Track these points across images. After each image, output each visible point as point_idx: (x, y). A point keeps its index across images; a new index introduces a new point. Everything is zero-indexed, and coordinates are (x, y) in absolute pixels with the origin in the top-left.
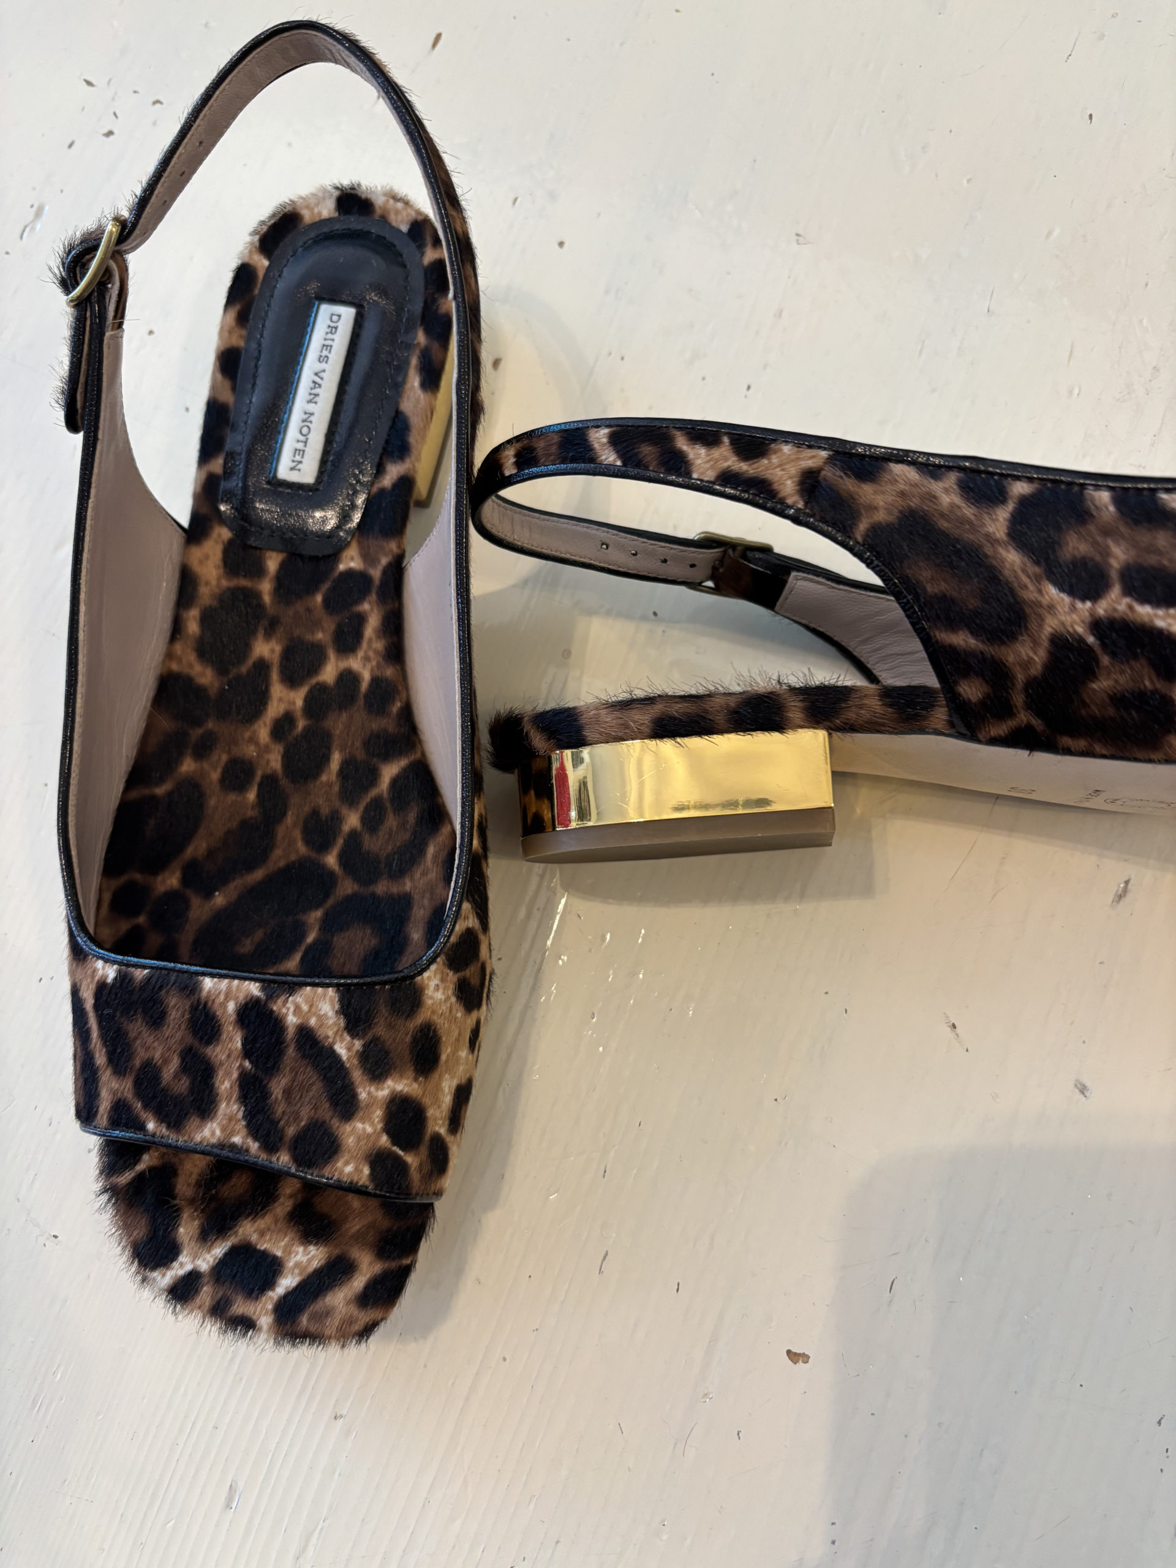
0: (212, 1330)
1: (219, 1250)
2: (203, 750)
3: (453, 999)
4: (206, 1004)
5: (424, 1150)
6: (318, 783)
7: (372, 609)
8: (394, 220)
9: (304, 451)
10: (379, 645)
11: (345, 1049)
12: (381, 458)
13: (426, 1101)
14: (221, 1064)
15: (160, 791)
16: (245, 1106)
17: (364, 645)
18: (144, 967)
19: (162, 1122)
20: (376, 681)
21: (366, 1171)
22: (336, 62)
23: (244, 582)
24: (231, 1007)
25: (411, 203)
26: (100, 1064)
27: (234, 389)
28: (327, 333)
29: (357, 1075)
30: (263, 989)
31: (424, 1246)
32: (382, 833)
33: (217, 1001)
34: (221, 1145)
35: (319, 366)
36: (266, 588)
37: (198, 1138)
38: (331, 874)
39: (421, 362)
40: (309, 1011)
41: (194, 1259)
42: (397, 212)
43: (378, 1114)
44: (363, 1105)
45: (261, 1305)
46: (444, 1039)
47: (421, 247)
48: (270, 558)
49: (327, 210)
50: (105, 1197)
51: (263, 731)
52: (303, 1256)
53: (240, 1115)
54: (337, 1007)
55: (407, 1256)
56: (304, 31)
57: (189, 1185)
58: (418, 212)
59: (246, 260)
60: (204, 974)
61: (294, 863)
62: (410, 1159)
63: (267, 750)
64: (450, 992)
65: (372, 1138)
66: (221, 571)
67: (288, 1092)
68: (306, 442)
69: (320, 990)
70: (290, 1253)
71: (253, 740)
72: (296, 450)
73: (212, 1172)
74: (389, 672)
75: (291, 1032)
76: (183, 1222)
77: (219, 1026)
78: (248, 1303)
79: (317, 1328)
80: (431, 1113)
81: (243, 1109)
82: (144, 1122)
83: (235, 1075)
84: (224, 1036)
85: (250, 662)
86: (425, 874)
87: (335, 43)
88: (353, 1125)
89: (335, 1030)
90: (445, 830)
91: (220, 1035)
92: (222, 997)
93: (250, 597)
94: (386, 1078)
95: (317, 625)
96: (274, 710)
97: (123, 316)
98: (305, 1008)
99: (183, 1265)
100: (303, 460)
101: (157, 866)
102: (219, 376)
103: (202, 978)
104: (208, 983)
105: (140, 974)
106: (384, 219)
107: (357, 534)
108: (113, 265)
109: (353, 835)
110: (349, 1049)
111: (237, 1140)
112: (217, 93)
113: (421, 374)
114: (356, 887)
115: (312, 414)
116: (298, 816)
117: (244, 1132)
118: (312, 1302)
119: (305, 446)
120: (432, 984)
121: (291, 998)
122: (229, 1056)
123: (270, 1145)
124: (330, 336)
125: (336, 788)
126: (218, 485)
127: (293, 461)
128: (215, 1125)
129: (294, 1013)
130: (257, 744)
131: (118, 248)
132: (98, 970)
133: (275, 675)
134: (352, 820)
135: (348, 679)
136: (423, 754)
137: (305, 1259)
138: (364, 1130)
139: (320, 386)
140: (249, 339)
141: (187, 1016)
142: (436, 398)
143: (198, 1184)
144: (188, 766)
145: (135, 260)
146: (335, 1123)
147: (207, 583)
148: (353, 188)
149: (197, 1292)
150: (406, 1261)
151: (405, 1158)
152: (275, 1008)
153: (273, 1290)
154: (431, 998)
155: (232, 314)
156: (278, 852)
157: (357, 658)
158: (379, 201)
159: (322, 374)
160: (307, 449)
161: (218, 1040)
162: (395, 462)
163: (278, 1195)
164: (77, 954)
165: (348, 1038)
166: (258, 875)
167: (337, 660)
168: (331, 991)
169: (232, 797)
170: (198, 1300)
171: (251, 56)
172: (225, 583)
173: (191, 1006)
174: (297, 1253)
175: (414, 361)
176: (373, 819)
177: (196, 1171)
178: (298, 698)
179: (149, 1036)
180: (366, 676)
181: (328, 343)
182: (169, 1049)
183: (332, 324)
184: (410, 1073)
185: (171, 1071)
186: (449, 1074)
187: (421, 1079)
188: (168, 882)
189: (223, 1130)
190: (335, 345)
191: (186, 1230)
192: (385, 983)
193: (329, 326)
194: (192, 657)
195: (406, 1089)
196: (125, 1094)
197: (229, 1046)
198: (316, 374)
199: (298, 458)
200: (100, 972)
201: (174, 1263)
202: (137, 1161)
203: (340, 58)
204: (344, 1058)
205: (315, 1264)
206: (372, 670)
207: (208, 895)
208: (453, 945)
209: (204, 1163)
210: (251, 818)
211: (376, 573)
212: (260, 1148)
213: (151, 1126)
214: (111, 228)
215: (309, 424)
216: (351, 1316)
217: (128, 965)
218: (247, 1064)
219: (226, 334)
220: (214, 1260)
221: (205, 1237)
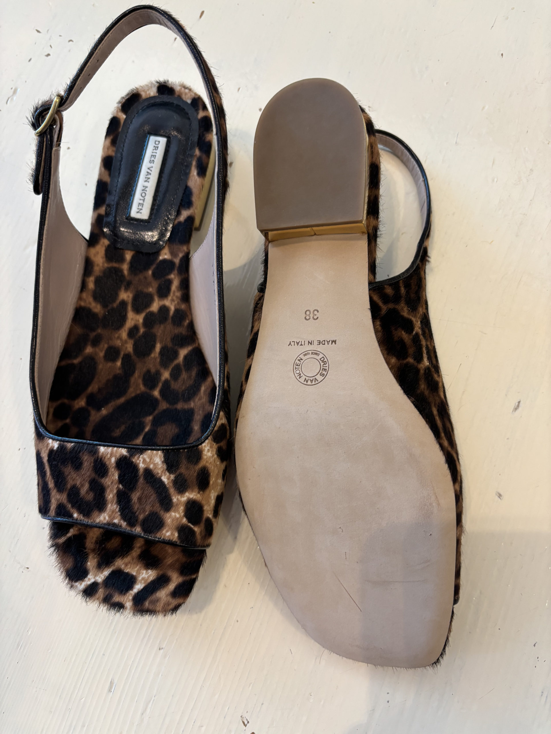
0: (103, 609)
1: (106, 573)
2: (96, 342)
3: (216, 456)
4: (101, 459)
5: (202, 525)
6: (149, 358)
7: (175, 278)
8: (184, 97)
9: (143, 204)
10: (179, 294)
11: (166, 479)
12: (179, 208)
13: (204, 502)
14: (109, 486)
15: (76, 361)
16: (120, 506)
17: (172, 294)
18: (72, 442)
19: (81, 513)
20: (177, 311)
21: (176, 535)
22: (161, 24)
23: (115, 265)
24: (113, 460)
25: (192, 90)
26: (51, 487)
27: (110, 175)
28: (153, 150)
29: (172, 491)
30: (128, 452)
31: (202, 570)
32: (180, 381)
33: (106, 458)
34: (109, 524)
35: (150, 165)
36: (125, 267)
37: (98, 521)
38: (156, 400)
39: (197, 164)
40: (150, 461)
41: (95, 577)
42: (186, 94)
43: (182, 508)
44: (175, 504)
45: (126, 597)
46: (211, 474)
47: (197, 110)
48: (127, 253)
49: (153, 92)
50: (52, 549)
51: (124, 334)
52: (146, 575)
53: (118, 510)
54: (163, 459)
55: (194, 574)
56: (146, 10)
57: (92, 543)
58: (196, 94)
59: (115, 115)
60: (100, 445)
61: (139, 395)
62: (196, 529)
63: (126, 342)
64: (214, 453)
65: (179, 520)
66: (104, 259)
67: (140, 499)
68: (144, 200)
69: (155, 452)
70: (140, 574)
71: (119, 338)
72: (139, 204)
73: (102, 536)
74: (183, 306)
75: (141, 471)
76: (90, 560)
77: (108, 469)
78: (120, 596)
79: (153, 608)
80: (206, 508)
81: (119, 507)
82: (72, 514)
83: (115, 491)
84: (110, 474)
85: (118, 302)
86: (200, 399)
87: (161, 16)
88: (170, 514)
89: (162, 470)
90: (209, 380)
91: (108, 473)
92: (109, 456)
93: (118, 271)
94: (185, 492)
95: (149, 285)
96: (129, 324)
97: (60, 141)
98: (148, 460)
99: (90, 579)
100: (143, 208)
101: (75, 396)
102: (103, 169)
103: (99, 447)
104: (102, 449)
105: (70, 445)
106: (180, 97)
107: (168, 243)
108: (57, 117)
109: (166, 382)
110: (168, 479)
111: (116, 521)
112: (106, 38)
113: (197, 169)
114: (168, 406)
116: (140, 373)
117: (119, 517)
118: (150, 596)
119: (144, 202)
120: (206, 449)
121: (141, 456)
122: (112, 483)
123: (132, 523)
124: (155, 151)
125: (158, 360)
126: (103, 220)
127: (138, 209)
128: (105, 514)
129: (143, 463)
130: (121, 340)
131: (59, 109)
132: (50, 444)
133: (129, 308)
134: (166, 375)
135: (164, 310)
136: (199, 344)
137: (146, 576)
138: (175, 516)
139: (150, 174)
140: (116, 152)
141: (92, 465)
142: (204, 180)
143: (96, 542)
144: (89, 350)
145: (66, 114)
146: (162, 513)
147: (98, 265)
148: (165, 82)
149: (96, 592)
150: (194, 577)
151: (194, 529)
152: (134, 460)
153: (132, 590)
154: (206, 455)
155: (109, 140)
156: (131, 390)
157: (168, 299)
158: (177, 88)
160: (144, 203)
161: (107, 475)
162: (185, 210)
163: (134, 547)
164: (39, 436)
165: (168, 474)
166: (122, 400)
167: (159, 301)
168: (160, 452)
169: (110, 364)
170: (97, 596)
171: (122, 21)
172: (106, 265)
173: (94, 460)
174: (143, 574)
175: (194, 163)
176: (176, 374)
177: (95, 536)
178: (140, 318)
179: (75, 474)
180: (172, 308)
181: (154, 154)
182: (84, 480)
183: (156, 146)
184: (196, 490)
185: (85, 490)
186: (214, 490)
187: (201, 492)
188: (80, 404)
189: (109, 517)
190: (157, 155)
191: (91, 564)
192: (184, 448)
193: (154, 146)
194: (91, 299)
195: (194, 497)
196: (63, 501)
197: (112, 478)
198: (149, 169)
199: (140, 207)
200: (51, 445)
201: (86, 579)
202: (67, 532)
203: (163, 22)
204: (166, 483)
205: (151, 578)
206: (175, 306)
207: (99, 409)
208: (216, 431)
209: (99, 533)
210: (119, 374)
211: (177, 261)
212: (127, 524)
213: (75, 515)
214: (56, 100)
215: (145, 192)
216: (169, 601)
217: (64, 441)
218: (121, 486)
219: (106, 150)
220: (104, 577)
221: (100, 566)
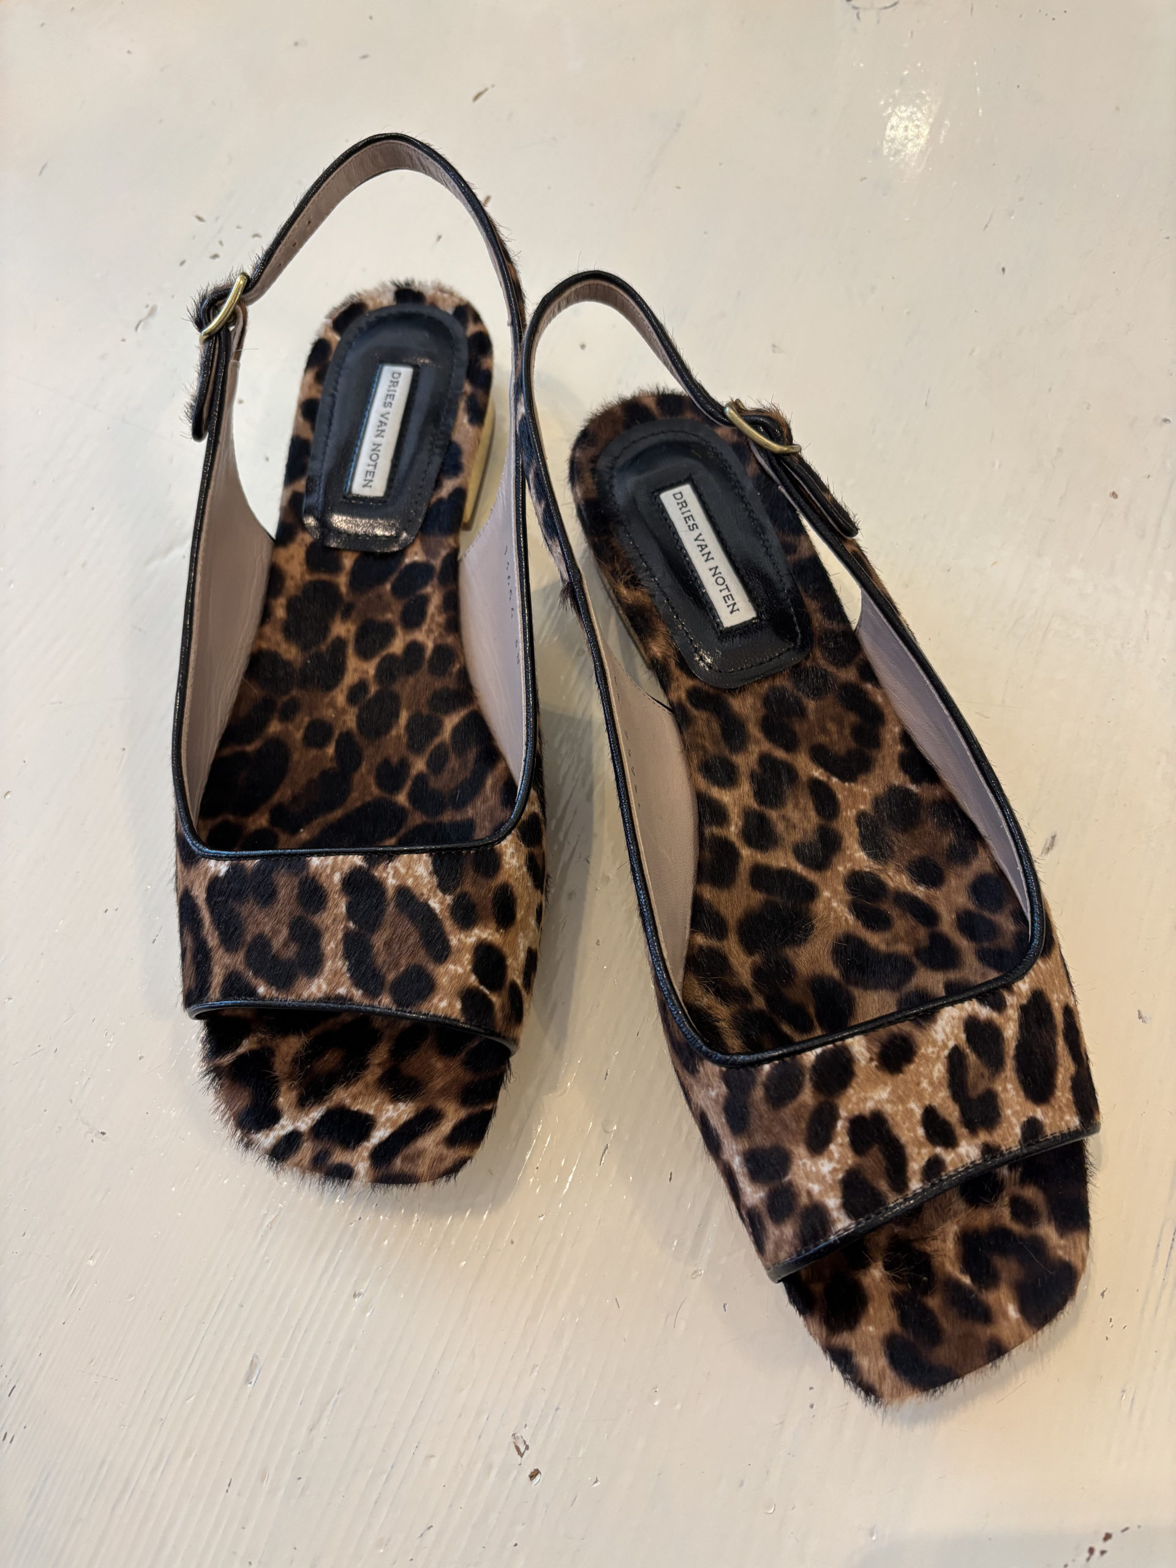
0: (313, 1181)
1: (316, 1114)
2: (287, 714)
3: (525, 869)
4: (314, 878)
5: (505, 992)
6: (388, 737)
7: (434, 592)
8: (440, 305)
9: (374, 473)
10: (441, 619)
11: (438, 903)
12: (439, 475)
13: (506, 950)
14: (327, 928)
15: (250, 748)
16: (350, 961)
17: (428, 620)
18: (254, 857)
19: (272, 985)
20: (439, 649)
21: (458, 1005)
22: (413, 167)
23: (324, 577)
24: (337, 877)
25: (455, 294)
26: (213, 946)
27: (313, 428)
28: (390, 386)
29: (448, 925)
30: (366, 860)
31: (502, 1093)
32: (446, 775)
33: (324, 875)
34: (327, 998)
35: (384, 410)
36: (342, 581)
37: (305, 995)
38: (402, 809)
39: (468, 405)
40: (407, 873)
41: (294, 1121)
42: (444, 300)
43: (467, 957)
44: (454, 950)
45: (357, 1154)
46: (519, 901)
47: (464, 324)
48: (346, 557)
49: (388, 300)
50: (207, 1080)
51: (340, 697)
52: (394, 1112)
53: (345, 968)
54: (431, 868)
55: (488, 1103)
56: (391, 141)
57: (285, 1063)
58: (461, 299)
59: (322, 335)
60: (312, 854)
61: (369, 803)
62: (494, 998)
63: (344, 711)
64: (523, 862)
65: (463, 978)
66: (305, 567)
67: (388, 944)
68: (375, 466)
69: (415, 856)
70: (381, 1111)
71: (332, 704)
72: (367, 472)
73: (306, 1050)
74: (450, 640)
75: (391, 892)
76: (282, 1094)
77: (326, 895)
78: (346, 1153)
79: (411, 1168)
80: (510, 961)
81: (347, 963)
82: (255, 988)
83: (340, 936)
84: (330, 904)
85: (329, 640)
86: (484, 801)
87: (416, 149)
88: (446, 967)
89: (429, 887)
90: (501, 766)
91: (327, 903)
92: (328, 871)
93: (330, 589)
94: (473, 928)
95: (387, 608)
96: (350, 678)
97: (242, 348)
98: (403, 871)
99: (285, 1126)
100: (374, 479)
101: (250, 809)
102: (301, 420)
103: (309, 859)
104: (315, 861)
105: (251, 864)
106: (433, 305)
107: (420, 534)
108: (239, 308)
109: (421, 778)
110: (441, 903)
111: (342, 991)
112: (324, 185)
113: (469, 413)
114: (424, 818)
115: (379, 445)
116: (371, 765)
117: (348, 983)
118: (405, 1147)
119: (375, 468)
120: (510, 851)
121: (390, 864)
122: (334, 920)
123: (372, 992)
124: (392, 388)
125: (405, 740)
126: (301, 501)
127: (365, 480)
128: (321, 980)
129: (394, 877)
130: (335, 707)
131: (243, 296)
132: (211, 867)
133: (350, 650)
134: (419, 765)
135: (414, 649)
136: (479, 707)
137: (395, 1115)
138: (456, 971)
139: (385, 424)
140: (323, 393)
141: (296, 891)
142: (481, 431)
143: (295, 1061)
144: (275, 727)
145: (254, 310)
146: (431, 967)
147: (292, 578)
148: (407, 284)
149: (298, 1147)
150: (489, 1107)
151: (490, 997)
152: (376, 874)
153: (368, 1141)
154: (509, 863)
155: (311, 376)
156: (355, 795)
157: (421, 631)
158: (429, 292)
159: (387, 416)
160: (377, 471)
161: (324, 908)
162: (450, 478)
163: (368, 1065)
165: (441, 894)
166: (338, 813)
167: (404, 635)
168: (425, 856)
169: (313, 752)
170: (300, 1154)
171: (350, 159)
172: (308, 577)
173: (300, 883)
174: (388, 1110)
175: (462, 405)
176: (437, 762)
177: (292, 1051)
178: (370, 668)
179: (260, 913)
180: (430, 645)
181: (391, 393)
182: (279, 922)
183: (394, 380)
184: (493, 925)
185: (281, 940)
186: (523, 933)
187: (501, 931)
188: (258, 822)
189: (329, 984)
190: (397, 394)
191: (285, 1099)
192: (470, 848)
193: (392, 381)
194: (279, 637)
195: (490, 938)
196: (237, 966)
197: (335, 911)
198: (382, 416)
199: (369, 477)
200: (213, 869)
201: (276, 1126)
202: (238, 1045)
203: (417, 162)
204: (438, 911)
205: (405, 1118)
206: (435, 640)
207: (294, 831)
208: (524, 821)
209: (299, 1045)
210: (330, 769)
211: (437, 563)
212: (363, 995)
213: (261, 990)
214: (239, 282)
215: (377, 452)
216: (441, 1155)
217: (239, 858)
218: (351, 925)
219: (307, 389)
220: (313, 1121)
221: (303, 1103)
